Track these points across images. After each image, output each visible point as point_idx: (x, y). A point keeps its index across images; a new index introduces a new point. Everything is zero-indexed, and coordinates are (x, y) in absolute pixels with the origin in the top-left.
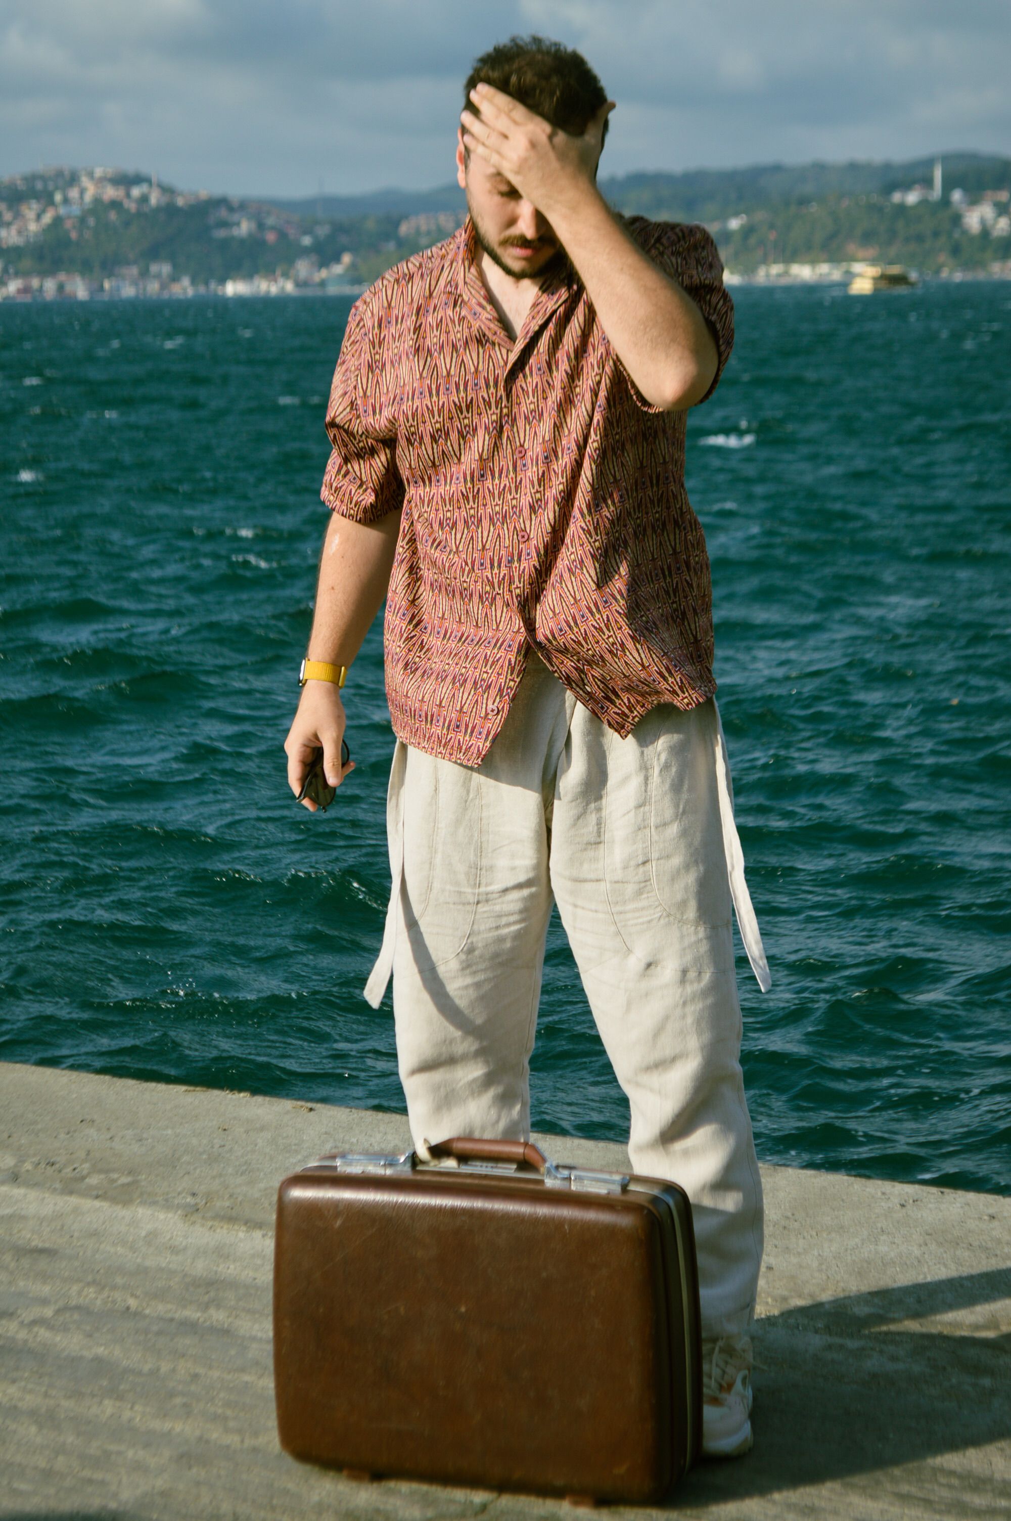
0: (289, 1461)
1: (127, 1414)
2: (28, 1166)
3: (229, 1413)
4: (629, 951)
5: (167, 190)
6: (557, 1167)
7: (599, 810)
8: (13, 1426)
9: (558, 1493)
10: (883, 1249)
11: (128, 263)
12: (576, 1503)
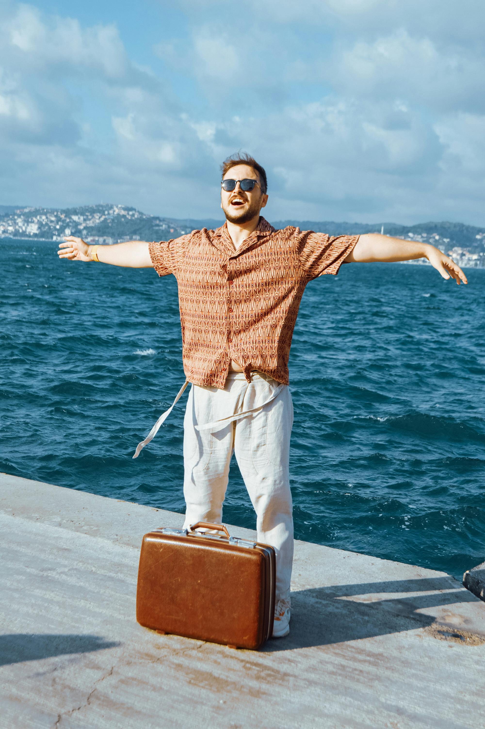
0: (139, 625)
1: (88, 606)
2: (65, 521)
3: (121, 608)
4: (257, 474)
5: (140, 213)
6: (233, 538)
7: (250, 427)
8: (51, 606)
9: (225, 644)
10: (337, 571)
11: (126, 235)
12: (231, 647)
